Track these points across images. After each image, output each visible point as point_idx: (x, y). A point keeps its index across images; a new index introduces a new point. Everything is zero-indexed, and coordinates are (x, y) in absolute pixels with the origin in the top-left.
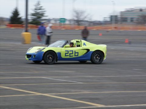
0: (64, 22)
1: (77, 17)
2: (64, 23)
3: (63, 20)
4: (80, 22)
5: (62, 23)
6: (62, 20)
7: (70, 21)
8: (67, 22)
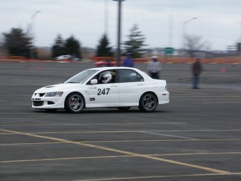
0: (171, 53)
1: (189, 45)
2: (171, 55)
3: (170, 50)
4: (194, 53)
5: (169, 54)
6: (168, 50)
7: (180, 51)
8: (175, 54)
